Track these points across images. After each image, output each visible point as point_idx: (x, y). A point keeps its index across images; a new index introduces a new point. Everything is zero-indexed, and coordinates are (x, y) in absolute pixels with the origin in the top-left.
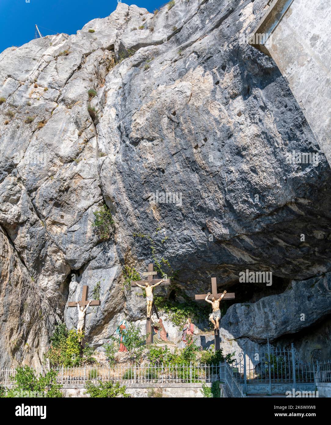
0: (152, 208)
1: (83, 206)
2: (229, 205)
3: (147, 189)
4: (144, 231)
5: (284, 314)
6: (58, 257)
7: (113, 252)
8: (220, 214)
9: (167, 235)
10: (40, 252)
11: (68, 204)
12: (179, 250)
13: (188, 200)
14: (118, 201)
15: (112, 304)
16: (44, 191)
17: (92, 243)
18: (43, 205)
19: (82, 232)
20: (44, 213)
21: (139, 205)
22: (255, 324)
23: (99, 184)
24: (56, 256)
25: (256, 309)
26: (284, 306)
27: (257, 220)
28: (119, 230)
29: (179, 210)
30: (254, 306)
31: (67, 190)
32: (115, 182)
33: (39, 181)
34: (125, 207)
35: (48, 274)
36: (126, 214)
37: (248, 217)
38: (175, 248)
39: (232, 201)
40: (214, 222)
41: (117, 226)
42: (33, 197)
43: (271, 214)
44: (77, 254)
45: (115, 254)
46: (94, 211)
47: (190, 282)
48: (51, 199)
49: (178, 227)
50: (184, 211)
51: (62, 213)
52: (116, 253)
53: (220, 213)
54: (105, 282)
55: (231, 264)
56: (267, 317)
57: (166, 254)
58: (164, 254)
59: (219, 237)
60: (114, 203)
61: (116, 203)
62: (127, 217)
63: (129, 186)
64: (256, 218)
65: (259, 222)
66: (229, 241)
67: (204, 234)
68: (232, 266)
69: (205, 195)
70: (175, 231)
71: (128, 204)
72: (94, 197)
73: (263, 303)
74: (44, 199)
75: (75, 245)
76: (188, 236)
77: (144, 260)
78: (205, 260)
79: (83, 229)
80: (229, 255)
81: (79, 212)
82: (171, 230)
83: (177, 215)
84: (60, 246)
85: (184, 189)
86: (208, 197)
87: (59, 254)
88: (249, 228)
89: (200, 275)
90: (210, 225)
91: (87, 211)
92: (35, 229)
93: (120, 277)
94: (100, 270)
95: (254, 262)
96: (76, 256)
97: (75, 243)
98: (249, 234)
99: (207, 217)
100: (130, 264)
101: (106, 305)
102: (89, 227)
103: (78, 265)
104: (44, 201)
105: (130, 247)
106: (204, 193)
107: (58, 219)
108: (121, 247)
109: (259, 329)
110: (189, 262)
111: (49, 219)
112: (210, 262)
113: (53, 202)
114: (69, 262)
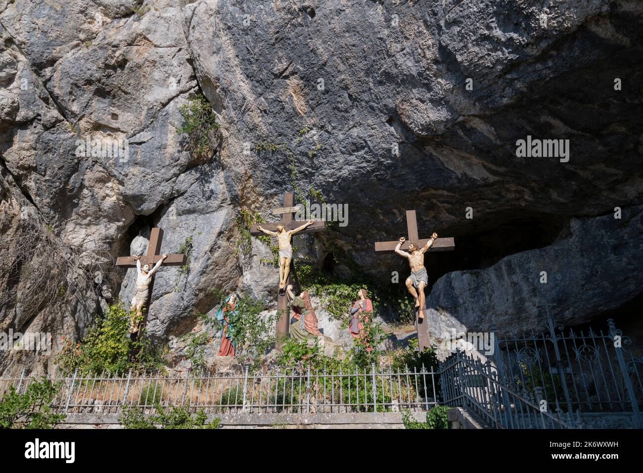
0: (291, 91)
1: (157, 97)
2: (446, 57)
3: (281, 54)
4: (277, 137)
5: (557, 285)
6: (108, 192)
7: (218, 183)
8: (426, 81)
9: (320, 141)
10: (68, 180)
11: (126, 93)
12: (341, 168)
13: (361, 65)
14: (224, 86)
15: (215, 277)
16: (71, 65)
17: (176, 166)
18: (71, 93)
19: (156, 144)
20: (75, 108)
21: (266, 87)
22: (494, 308)
23: (188, 57)
24: (104, 188)
25: (494, 279)
26: (556, 268)
27: (509, 76)
28: (230, 141)
29: (343, 89)
30: (490, 274)
31: (122, 64)
32: (219, 49)
33: (58, 48)
34: (240, 95)
35: (86, 221)
36: (242, 108)
37: (487, 74)
38: (335, 165)
39: (454, 45)
40: (414, 101)
41: (225, 133)
42: (48, 77)
43: (543, 58)
44: (147, 186)
45: (221, 187)
46: (180, 105)
47: (361, 234)
48: (89, 82)
49: (341, 124)
50: (352, 89)
51: (115, 110)
52: (224, 185)
53: (426, 79)
54: (201, 236)
55: (443, 189)
56: (518, 292)
57: (318, 179)
58: (314, 180)
59: (422, 130)
60: (218, 90)
61: (223, 89)
62: (243, 113)
63: (245, 52)
64: (505, 74)
65: (510, 83)
66: (442, 135)
67: (392, 129)
68: (445, 193)
69: (395, 47)
70: (334, 131)
71: (243, 87)
72: (179, 82)
73: (509, 265)
74: (72, 81)
75: (142, 169)
76: (361, 138)
77: (276, 195)
78: (391, 185)
79: (158, 139)
80: (441, 170)
81: (149, 109)
82: (327, 131)
83: (339, 99)
84: (110, 169)
85: (353, 43)
86: (402, 50)
87: (110, 184)
88: (489, 100)
89: (381, 217)
90: (404, 109)
91: (167, 108)
92: (54, 136)
93: (231, 230)
94: (192, 216)
95: (492, 178)
96: (144, 189)
97: (143, 164)
98: (487, 113)
99: (398, 93)
100: (250, 205)
101: (203, 280)
102: (171, 136)
103: (149, 206)
104: (72, 84)
105: (250, 172)
106: (393, 44)
107: (106, 119)
108: (233, 174)
109: (502, 318)
110: (361, 190)
111: (85, 119)
112: (402, 187)
113: (93, 88)
114: (131, 201)
